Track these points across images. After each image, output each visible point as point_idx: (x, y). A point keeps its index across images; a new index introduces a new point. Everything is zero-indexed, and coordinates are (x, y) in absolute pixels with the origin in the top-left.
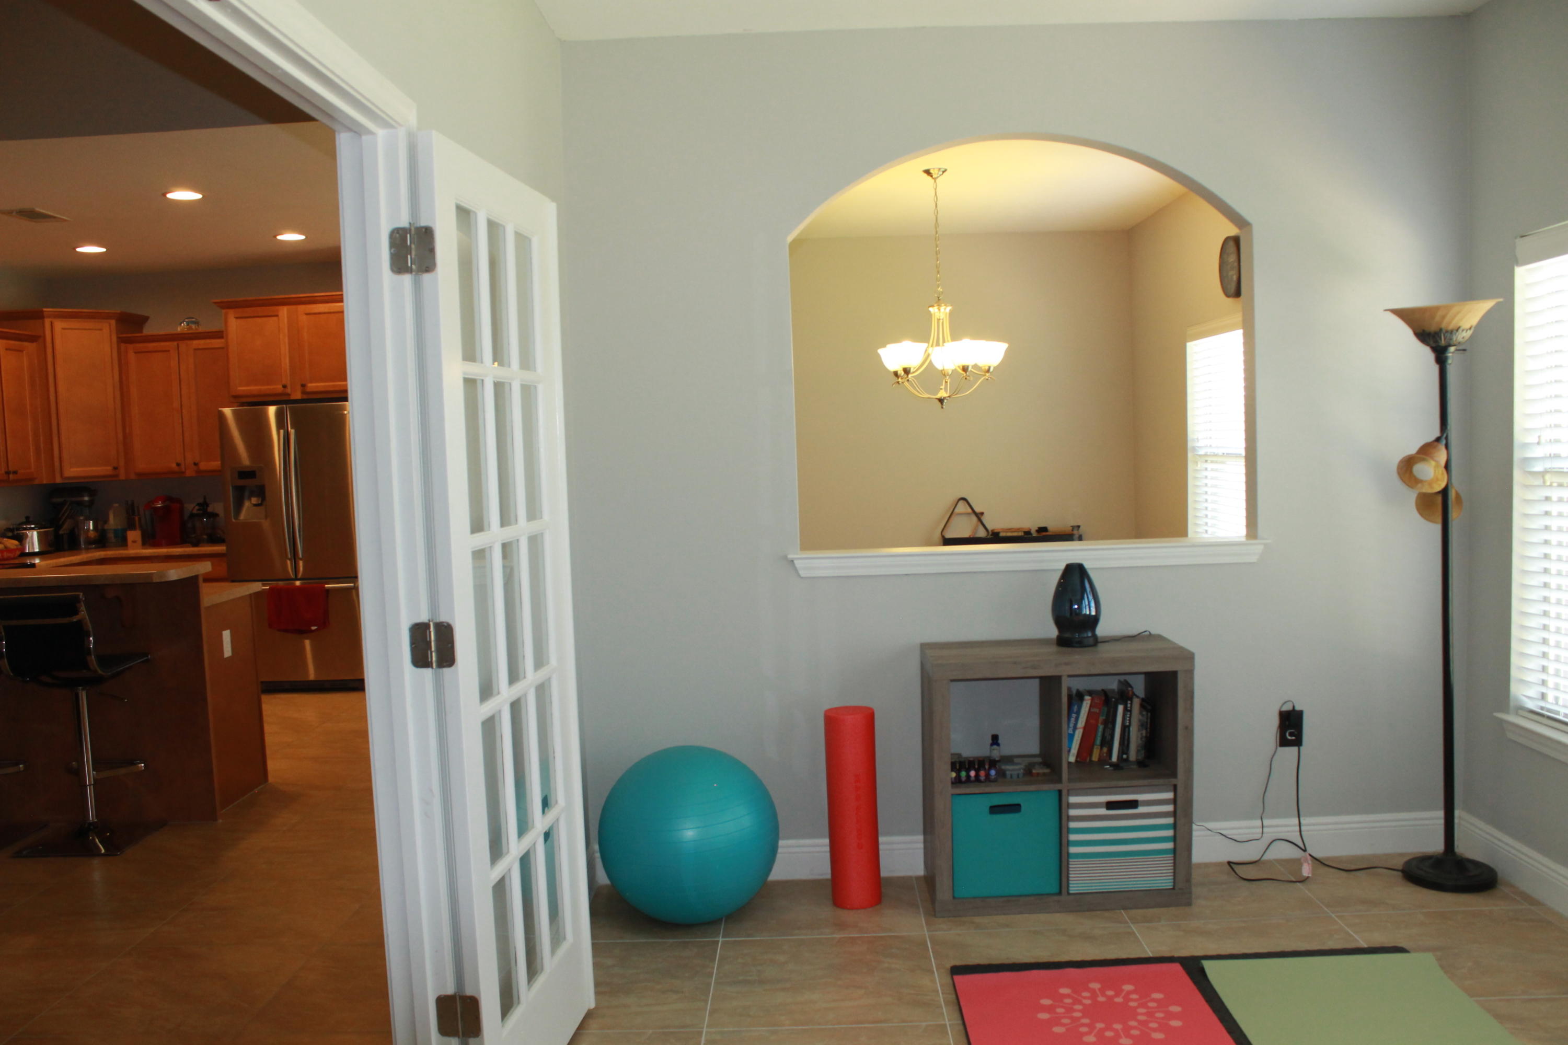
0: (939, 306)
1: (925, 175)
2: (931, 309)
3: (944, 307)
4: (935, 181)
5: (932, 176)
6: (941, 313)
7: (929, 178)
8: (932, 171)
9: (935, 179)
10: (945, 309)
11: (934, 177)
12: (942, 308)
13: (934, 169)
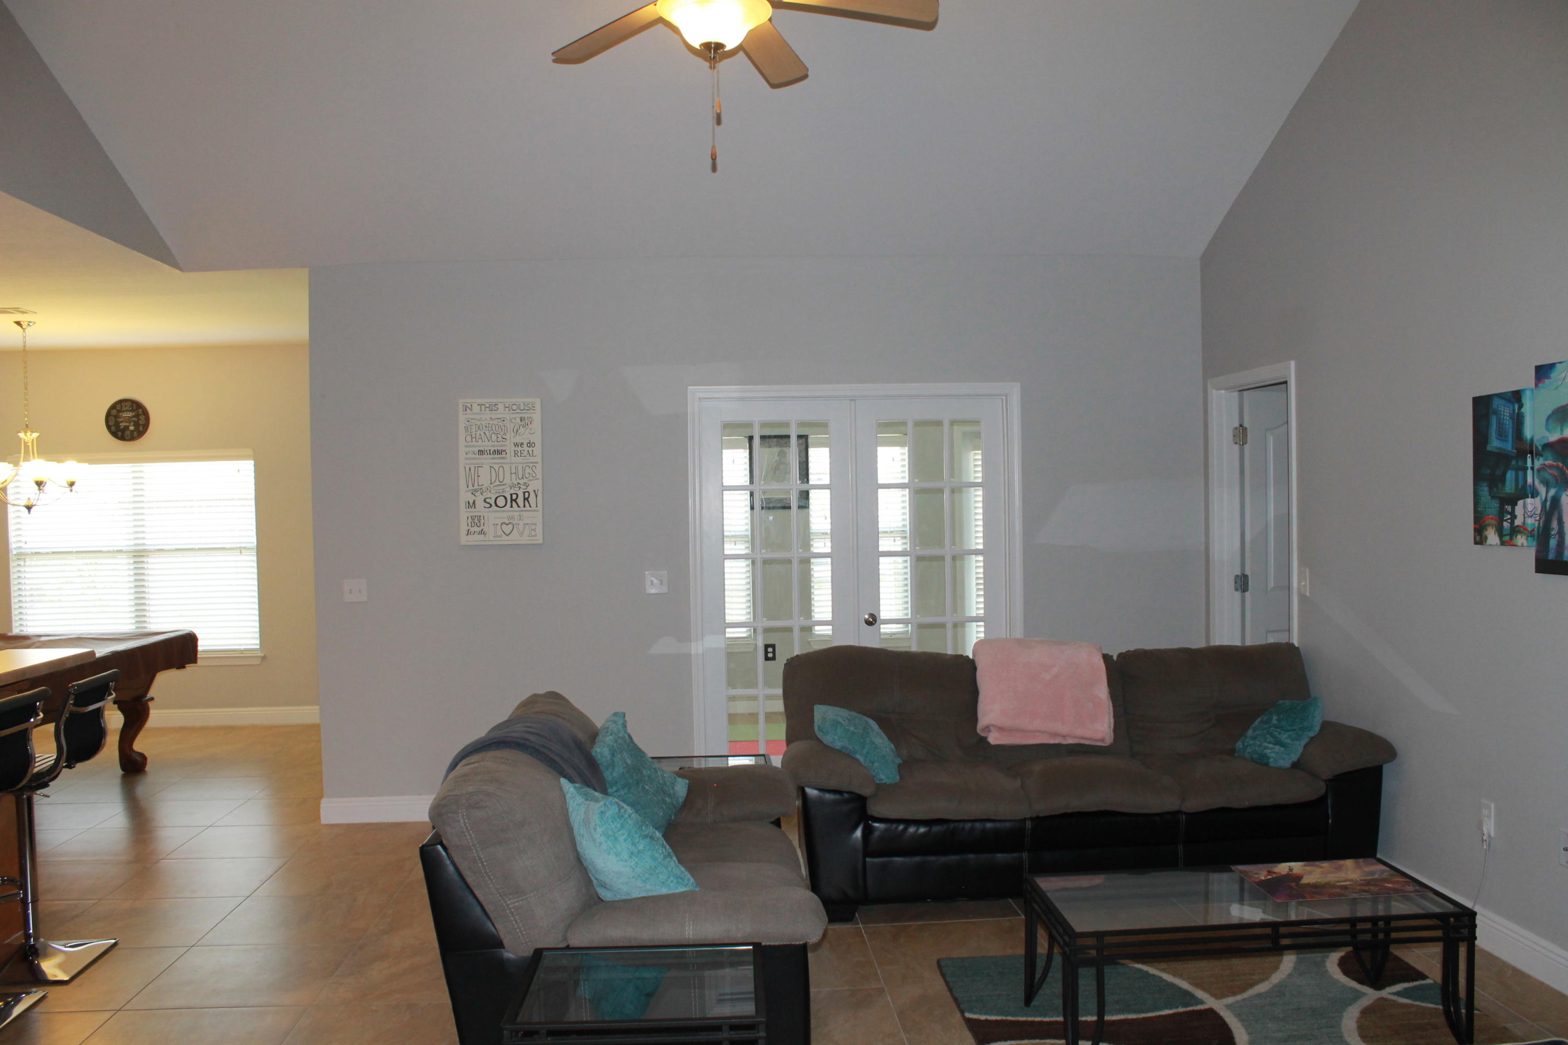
0: (26, 432)
1: (16, 325)
2: (19, 434)
3: (30, 433)
4: (24, 332)
5: (22, 327)
6: (29, 437)
7: (19, 328)
8: (22, 323)
9: (24, 329)
10: (31, 435)
11: (23, 327)
12: (28, 434)
13: (24, 321)
